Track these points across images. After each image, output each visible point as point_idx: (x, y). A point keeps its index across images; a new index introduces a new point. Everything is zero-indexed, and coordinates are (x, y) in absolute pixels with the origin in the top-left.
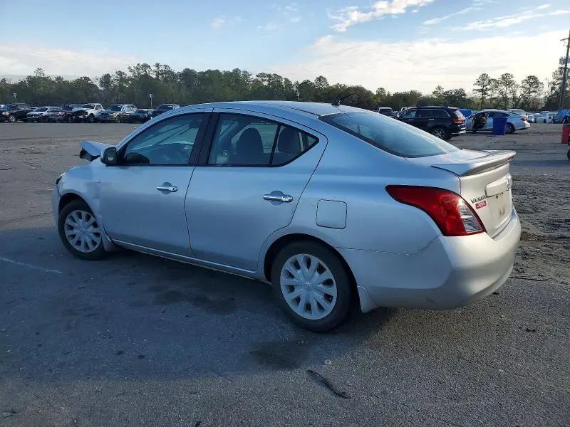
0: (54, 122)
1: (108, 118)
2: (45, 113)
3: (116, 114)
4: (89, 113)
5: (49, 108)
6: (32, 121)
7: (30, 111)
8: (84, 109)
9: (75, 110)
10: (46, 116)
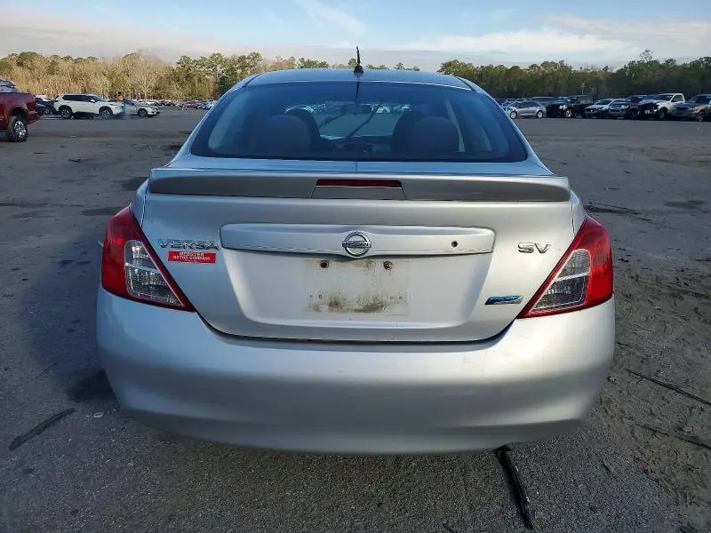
0: (614, 118)
1: (684, 114)
2: (606, 107)
3: (698, 109)
4: (660, 107)
5: (613, 100)
6: (590, 117)
7: (591, 104)
8: (655, 101)
9: (643, 102)
10: (607, 111)
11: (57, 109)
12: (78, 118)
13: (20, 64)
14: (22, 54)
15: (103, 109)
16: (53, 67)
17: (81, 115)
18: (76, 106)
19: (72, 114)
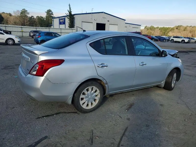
11: (170, 40)
12: (175, 43)
13: (177, 28)
14: (178, 26)
15: (182, 40)
16: (185, 29)
17: (176, 42)
18: (175, 39)
19: (174, 41)
